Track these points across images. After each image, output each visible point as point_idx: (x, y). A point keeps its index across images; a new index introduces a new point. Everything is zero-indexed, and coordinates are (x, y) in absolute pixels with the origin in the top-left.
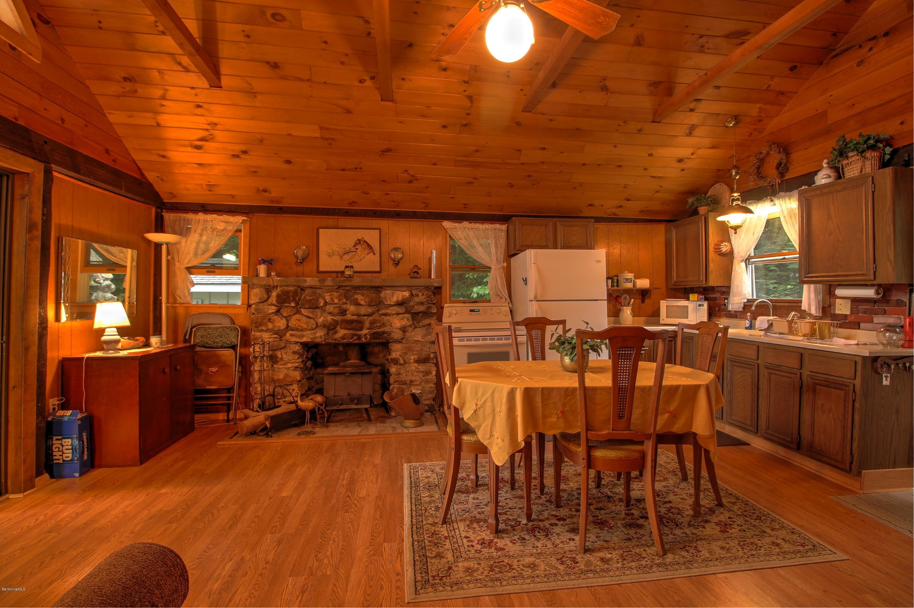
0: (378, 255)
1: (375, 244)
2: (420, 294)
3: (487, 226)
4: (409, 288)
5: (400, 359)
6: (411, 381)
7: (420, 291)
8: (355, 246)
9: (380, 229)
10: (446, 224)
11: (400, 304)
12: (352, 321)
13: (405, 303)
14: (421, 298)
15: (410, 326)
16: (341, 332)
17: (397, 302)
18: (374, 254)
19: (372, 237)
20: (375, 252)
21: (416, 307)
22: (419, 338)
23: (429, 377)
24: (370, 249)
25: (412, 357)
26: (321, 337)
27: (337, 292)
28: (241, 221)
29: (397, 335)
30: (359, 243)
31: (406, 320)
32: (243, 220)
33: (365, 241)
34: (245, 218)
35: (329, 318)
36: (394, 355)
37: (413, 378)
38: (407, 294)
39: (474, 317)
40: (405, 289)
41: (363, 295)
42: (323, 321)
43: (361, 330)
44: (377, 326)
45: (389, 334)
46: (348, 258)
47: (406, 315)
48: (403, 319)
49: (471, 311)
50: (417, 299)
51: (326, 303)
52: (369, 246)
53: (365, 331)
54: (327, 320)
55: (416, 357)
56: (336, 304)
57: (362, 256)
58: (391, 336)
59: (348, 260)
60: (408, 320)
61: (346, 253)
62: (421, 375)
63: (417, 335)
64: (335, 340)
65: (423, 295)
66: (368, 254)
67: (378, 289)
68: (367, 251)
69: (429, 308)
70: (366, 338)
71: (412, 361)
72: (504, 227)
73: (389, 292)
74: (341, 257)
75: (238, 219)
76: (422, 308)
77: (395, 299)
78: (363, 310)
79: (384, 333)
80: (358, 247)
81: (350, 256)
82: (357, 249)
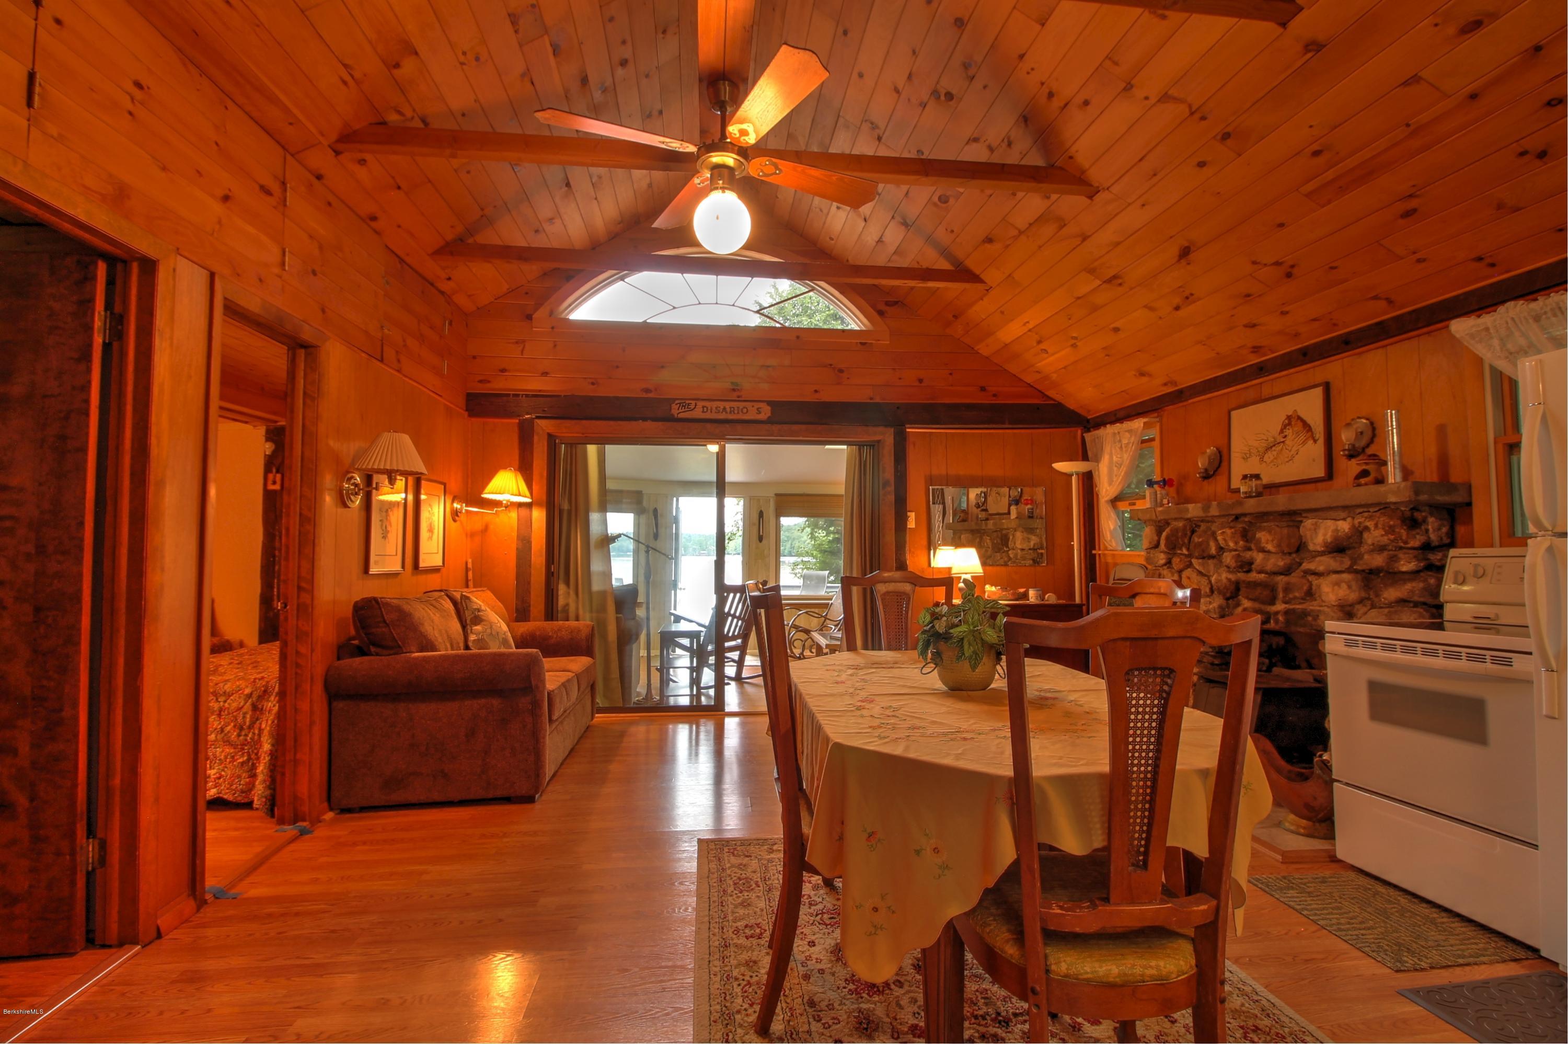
0: (1321, 441)
1: (1317, 420)
2: (1371, 524)
4: (1347, 510)
7: (1370, 518)
8: (1282, 431)
9: (1325, 383)
11: (1333, 549)
12: (1261, 585)
13: (1349, 549)
14: (1375, 536)
15: (1361, 601)
16: (1244, 605)
17: (1326, 544)
18: (1315, 441)
19: (1311, 405)
20: (1317, 437)
21: (1366, 557)
24: (1308, 432)
27: (1231, 528)
28: (1142, 425)
30: (1289, 424)
31: (1344, 586)
32: (1145, 423)
33: (1299, 418)
34: (1145, 420)
35: (1227, 576)
38: (1344, 526)
40: (1343, 515)
41: (1270, 532)
42: (1220, 582)
43: (1276, 603)
44: (1295, 598)
46: (1272, 458)
47: (1346, 576)
48: (1341, 585)
50: (1367, 539)
51: (1221, 549)
52: (1306, 426)
53: (1280, 607)
54: (1223, 581)
56: (1233, 550)
57: (1295, 449)
59: (1272, 461)
60: (1349, 587)
61: (1269, 448)
65: (1376, 526)
66: (1304, 443)
68: (1302, 437)
69: (1393, 559)
70: (1277, 621)
73: (1313, 523)
74: (1261, 459)
75: (1138, 424)
76: (1378, 560)
77: (1320, 539)
78: (1272, 563)
79: (1305, 613)
80: (1288, 432)
81: (1275, 453)
82: (1285, 436)
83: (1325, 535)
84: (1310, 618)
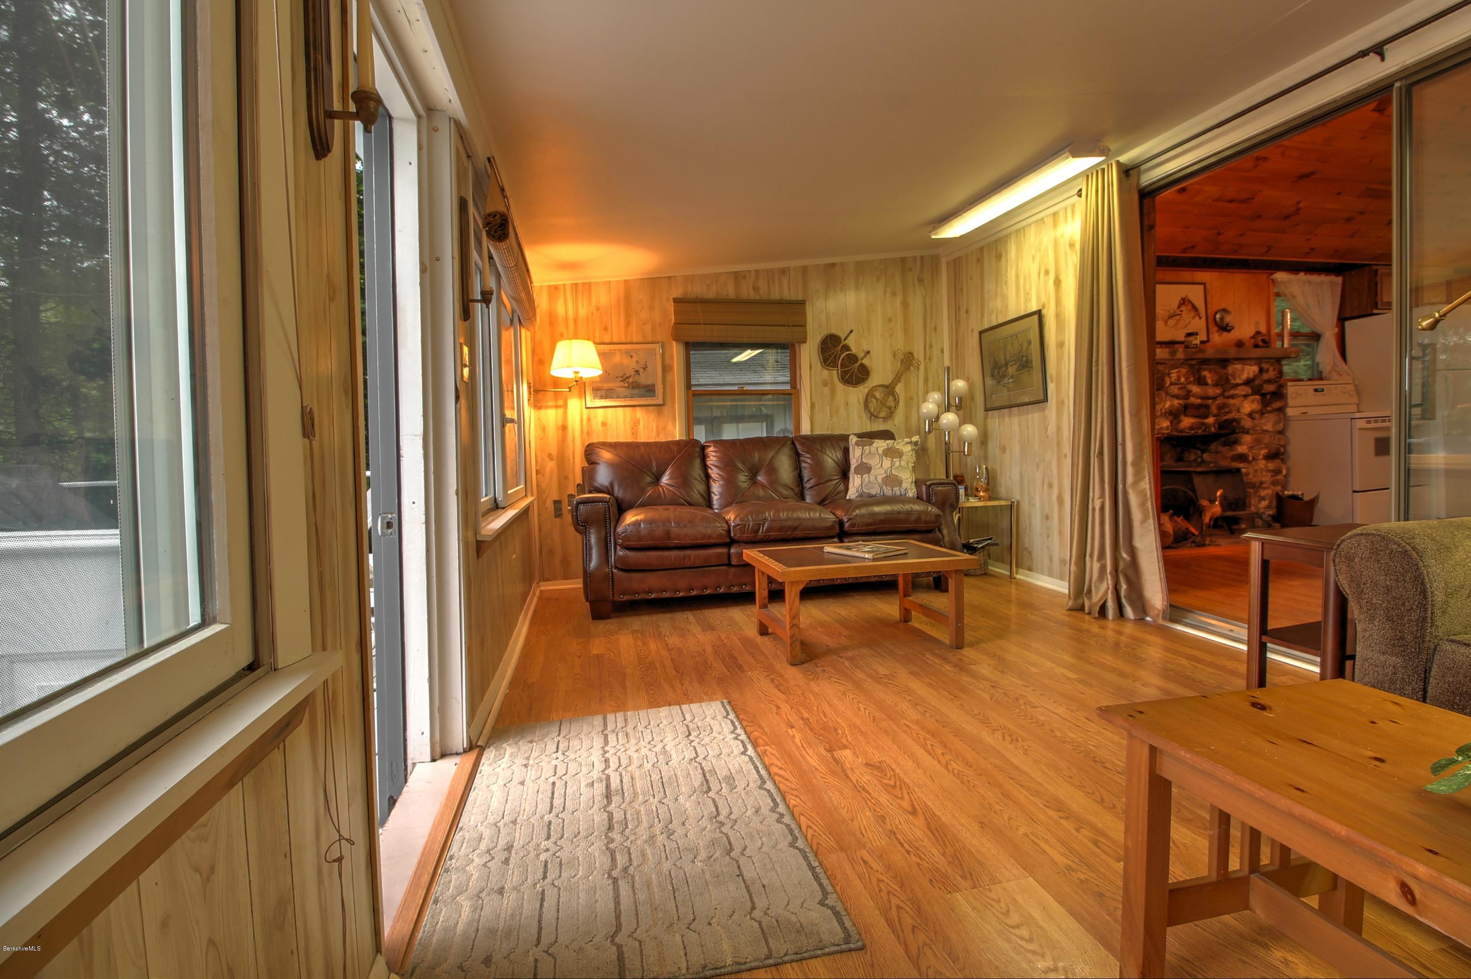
0: (1204, 318)
1: (1200, 304)
2: (1271, 369)
3: (1323, 278)
4: (1259, 360)
5: (1249, 455)
6: (1261, 483)
7: (1272, 365)
8: (1179, 307)
9: (1204, 284)
10: (1280, 276)
11: (1248, 382)
12: (1199, 406)
13: (1254, 381)
14: (1271, 374)
15: (1260, 411)
16: (1187, 422)
17: (1247, 379)
18: (1200, 318)
19: (1195, 294)
20: (1201, 315)
21: (1264, 386)
22: (1269, 427)
23: (1279, 477)
24: (1195, 311)
25: (1262, 452)
26: (1167, 428)
27: (1184, 368)
29: (1247, 423)
30: (1183, 304)
31: (1256, 403)
33: (1189, 301)
35: (1176, 402)
36: (1241, 449)
37: (1263, 479)
38: (1256, 369)
39: (1319, 398)
40: (1253, 362)
41: (1210, 372)
42: (1171, 406)
43: (1206, 417)
44: (1225, 412)
45: (1237, 421)
46: (1173, 324)
47: (1255, 397)
48: (1253, 402)
49: (1316, 390)
50: (1265, 376)
51: (1172, 383)
52: (1195, 308)
53: (1211, 420)
54: (1173, 405)
55: (1266, 451)
56: (1182, 384)
57: (1188, 321)
58: (1242, 425)
59: (1174, 326)
60: (1258, 403)
61: (1171, 317)
62: (1270, 474)
63: (1268, 423)
64: (1181, 431)
65: (1274, 370)
66: (1194, 318)
67: (1224, 362)
68: (1192, 314)
69: (1280, 386)
70: (1210, 429)
71: (1261, 457)
72: (1339, 280)
73: (1238, 366)
74: (1166, 323)
76: (1271, 388)
77: (1245, 376)
78: (1211, 391)
79: (1234, 420)
80: (1183, 308)
81: (1175, 321)
82: (1181, 311)
83: (1249, 374)
84: (1235, 424)
